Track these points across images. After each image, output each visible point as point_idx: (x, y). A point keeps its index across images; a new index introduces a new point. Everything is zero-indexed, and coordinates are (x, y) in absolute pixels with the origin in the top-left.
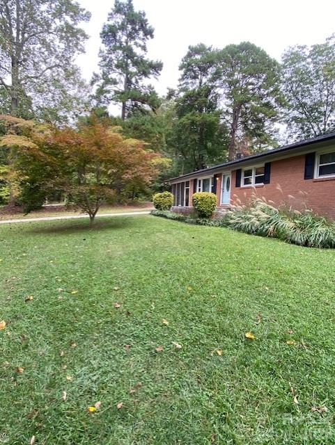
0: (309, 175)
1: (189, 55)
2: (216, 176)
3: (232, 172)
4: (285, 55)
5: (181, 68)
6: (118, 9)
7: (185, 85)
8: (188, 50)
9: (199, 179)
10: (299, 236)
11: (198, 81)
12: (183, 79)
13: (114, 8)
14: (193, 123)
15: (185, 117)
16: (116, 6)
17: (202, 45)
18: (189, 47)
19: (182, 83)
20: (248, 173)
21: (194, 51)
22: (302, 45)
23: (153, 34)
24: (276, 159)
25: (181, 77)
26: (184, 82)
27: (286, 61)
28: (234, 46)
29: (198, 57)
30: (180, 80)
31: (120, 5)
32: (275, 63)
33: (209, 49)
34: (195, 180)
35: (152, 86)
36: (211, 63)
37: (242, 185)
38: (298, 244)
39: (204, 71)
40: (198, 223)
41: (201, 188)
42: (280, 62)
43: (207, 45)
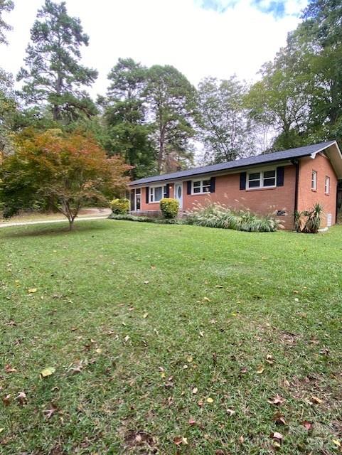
0: (242, 187)
1: (119, 67)
2: (168, 185)
3: (184, 182)
4: (201, 83)
5: (110, 77)
6: (50, 8)
7: (114, 94)
8: (118, 62)
9: (151, 187)
10: (245, 226)
11: (127, 92)
12: (112, 88)
13: (45, 6)
14: (127, 133)
15: (118, 126)
16: (47, 4)
17: (131, 60)
18: (119, 60)
19: (111, 91)
20: (197, 184)
21: (123, 64)
22: (214, 78)
23: (88, 42)
24: (219, 175)
25: (110, 86)
26: (113, 91)
27: (202, 88)
28: (161, 67)
29: (126, 70)
30: (109, 89)
31: (51, 5)
32: (194, 89)
33: (138, 65)
34: (147, 189)
35: (87, 92)
36: (141, 79)
37: (192, 193)
38: (246, 231)
39: (132, 84)
40: (167, 223)
41: (154, 194)
42: (198, 89)
43: (136, 61)
